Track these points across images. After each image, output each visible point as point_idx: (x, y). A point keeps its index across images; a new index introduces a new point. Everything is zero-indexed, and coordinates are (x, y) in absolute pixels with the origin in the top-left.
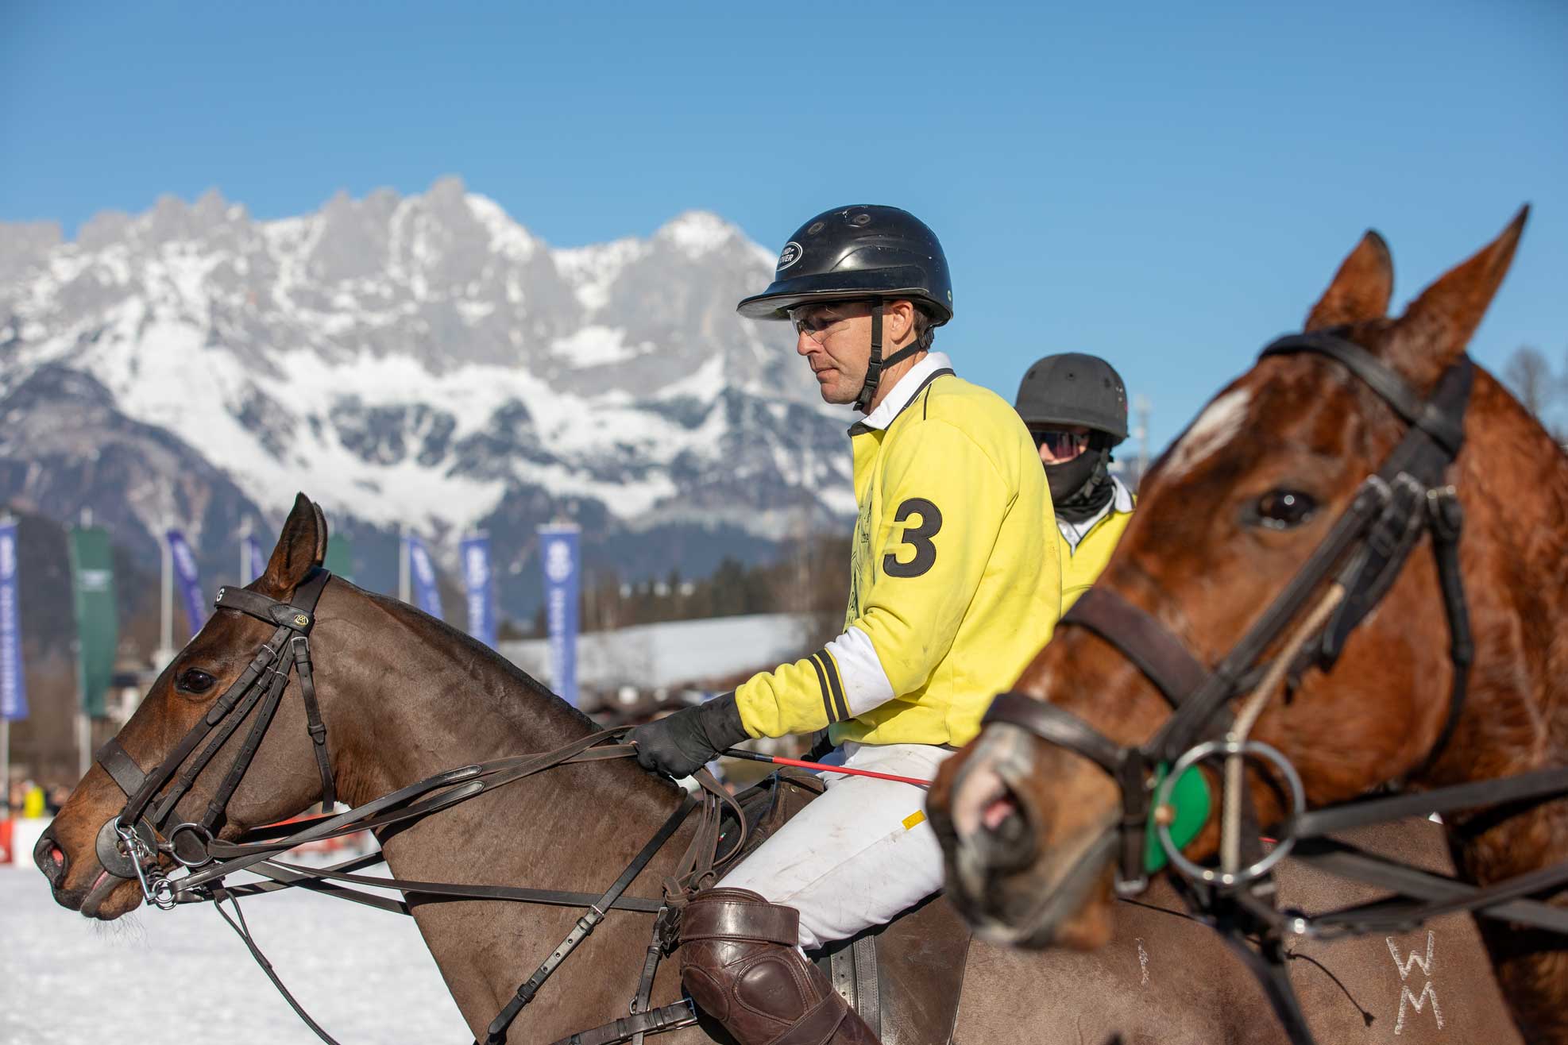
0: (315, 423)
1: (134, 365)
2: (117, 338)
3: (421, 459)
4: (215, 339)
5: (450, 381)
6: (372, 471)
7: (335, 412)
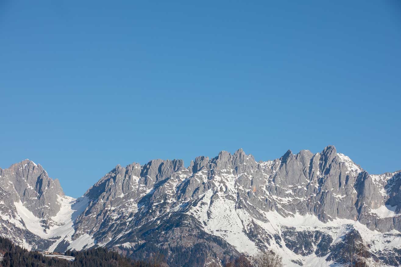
0: (277, 237)
1: (209, 214)
2: (203, 204)
3: (317, 253)
4: (239, 205)
5: (330, 224)
6: (299, 257)
7: (285, 234)
